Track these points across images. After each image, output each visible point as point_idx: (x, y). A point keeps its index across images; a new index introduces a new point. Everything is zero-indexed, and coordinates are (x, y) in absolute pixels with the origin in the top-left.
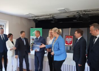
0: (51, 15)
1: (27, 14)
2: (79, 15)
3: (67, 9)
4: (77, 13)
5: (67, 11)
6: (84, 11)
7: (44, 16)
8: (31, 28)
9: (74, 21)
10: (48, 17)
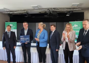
0: (25, 10)
1: (2, 8)
2: (50, 12)
3: (39, 6)
4: (48, 10)
5: (40, 8)
6: (54, 9)
7: (18, 11)
8: (6, 22)
9: (45, 16)
10: (22, 12)
